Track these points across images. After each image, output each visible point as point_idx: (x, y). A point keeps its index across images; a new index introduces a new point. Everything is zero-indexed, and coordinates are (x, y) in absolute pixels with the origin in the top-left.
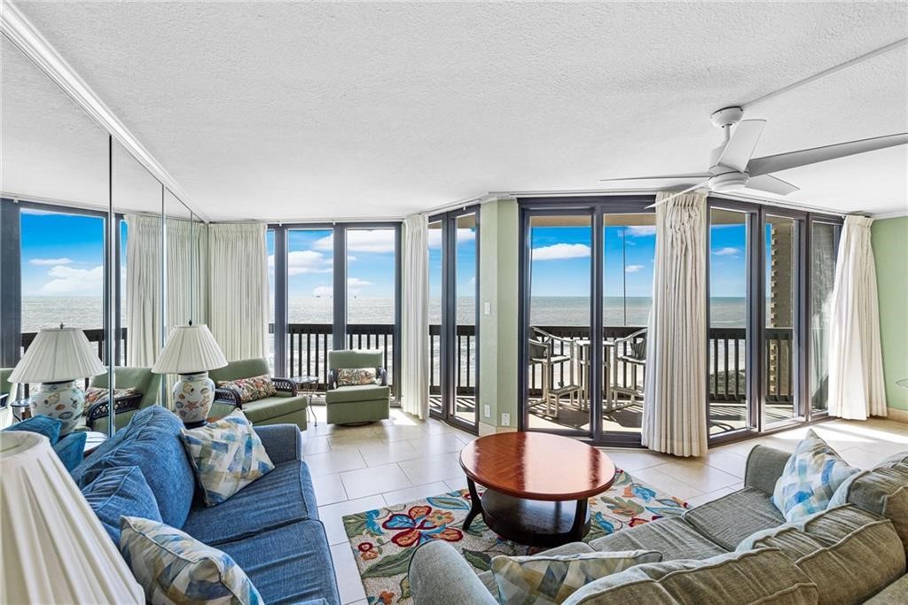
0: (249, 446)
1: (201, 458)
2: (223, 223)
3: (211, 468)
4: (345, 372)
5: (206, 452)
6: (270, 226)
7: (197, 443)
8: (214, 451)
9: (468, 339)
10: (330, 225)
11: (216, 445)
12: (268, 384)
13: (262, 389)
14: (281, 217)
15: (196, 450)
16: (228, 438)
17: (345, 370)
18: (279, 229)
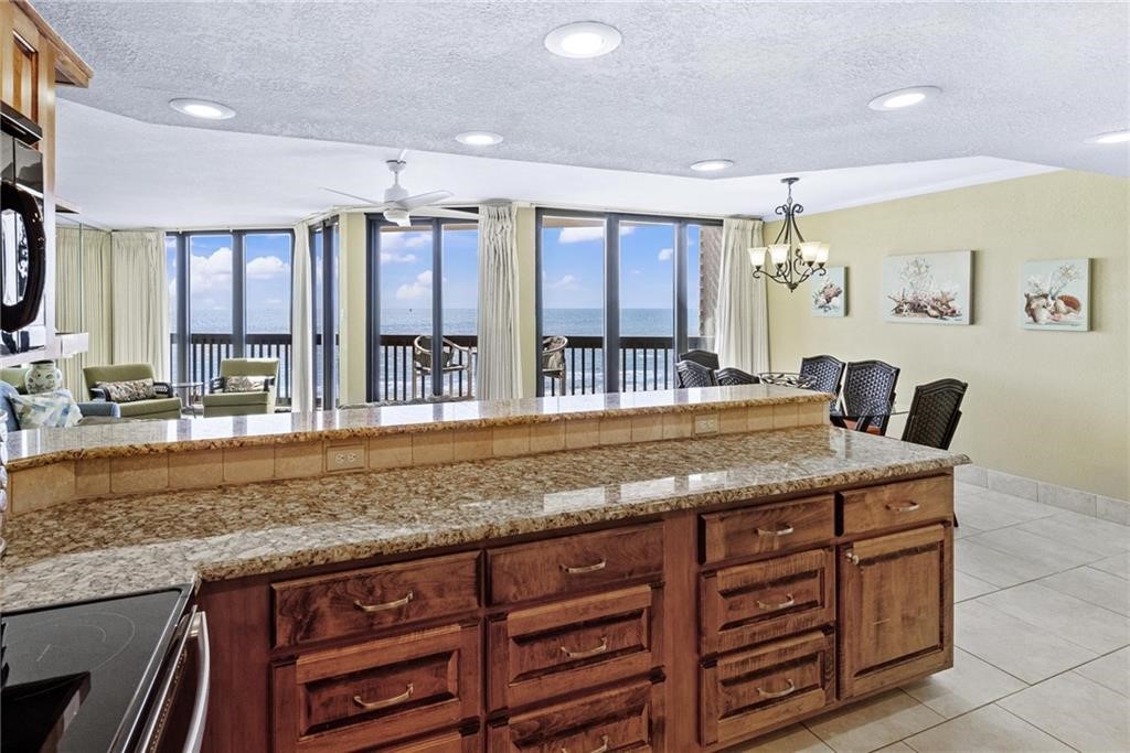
0: (66, 412)
1: (22, 414)
2: (126, 231)
3: (30, 420)
4: (233, 379)
5: (27, 409)
6: (168, 234)
7: (20, 403)
8: (33, 410)
9: (395, 349)
10: (228, 232)
11: (35, 407)
12: (148, 388)
13: (141, 391)
14: (182, 225)
15: (19, 408)
16: (47, 403)
17: (234, 378)
18: (182, 236)
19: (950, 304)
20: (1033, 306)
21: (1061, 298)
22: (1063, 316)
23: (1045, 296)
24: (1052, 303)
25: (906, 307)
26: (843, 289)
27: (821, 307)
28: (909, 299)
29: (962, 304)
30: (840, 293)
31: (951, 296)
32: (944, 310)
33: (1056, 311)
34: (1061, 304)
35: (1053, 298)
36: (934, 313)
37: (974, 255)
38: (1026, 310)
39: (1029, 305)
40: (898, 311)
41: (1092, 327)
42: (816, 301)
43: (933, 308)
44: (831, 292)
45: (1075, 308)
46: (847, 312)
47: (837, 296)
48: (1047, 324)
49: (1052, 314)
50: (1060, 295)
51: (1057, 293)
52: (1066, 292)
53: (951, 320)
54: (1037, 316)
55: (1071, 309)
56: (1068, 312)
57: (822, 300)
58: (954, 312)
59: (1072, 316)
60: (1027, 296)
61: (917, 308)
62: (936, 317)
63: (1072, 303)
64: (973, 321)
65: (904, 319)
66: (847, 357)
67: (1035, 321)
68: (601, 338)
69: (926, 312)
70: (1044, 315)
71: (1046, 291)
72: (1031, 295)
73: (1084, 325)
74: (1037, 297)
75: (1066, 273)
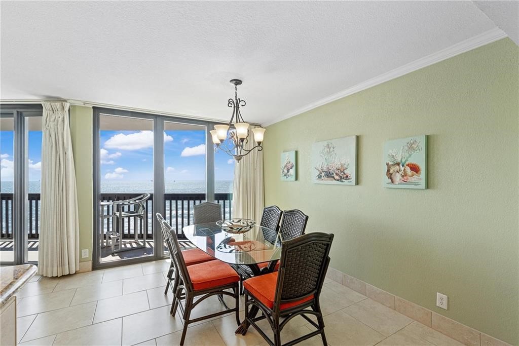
19: (345, 172)
20: (391, 171)
21: (408, 165)
22: (409, 177)
23: (398, 164)
24: (402, 169)
25: (323, 174)
26: (294, 164)
27: (285, 175)
28: (325, 169)
29: (351, 172)
30: (293, 166)
31: (345, 166)
32: (343, 177)
33: (405, 175)
34: (408, 170)
35: (403, 166)
36: (337, 177)
37: (358, 138)
38: (387, 174)
39: (388, 171)
40: (320, 177)
41: (428, 186)
42: (283, 172)
43: (337, 174)
44: (289, 166)
45: (417, 172)
46: (297, 178)
47: (291, 168)
48: (399, 184)
49: (403, 177)
50: (407, 163)
51: (405, 162)
52: (410, 161)
53: (346, 182)
54: (394, 179)
55: (415, 173)
56: (413, 176)
57: (286, 171)
58: (347, 177)
59: (415, 178)
60: (387, 164)
61: (329, 175)
62: (338, 180)
63: (415, 169)
64: (357, 183)
65: (322, 182)
66: (285, 208)
67: (392, 182)
68: (205, 194)
69: (333, 177)
70: (398, 178)
71: (399, 160)
72: (390, 163)
73: (423, 186)
74: (393, 165)
75: (411, 147)
